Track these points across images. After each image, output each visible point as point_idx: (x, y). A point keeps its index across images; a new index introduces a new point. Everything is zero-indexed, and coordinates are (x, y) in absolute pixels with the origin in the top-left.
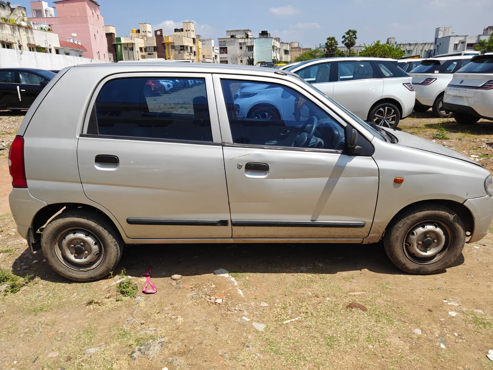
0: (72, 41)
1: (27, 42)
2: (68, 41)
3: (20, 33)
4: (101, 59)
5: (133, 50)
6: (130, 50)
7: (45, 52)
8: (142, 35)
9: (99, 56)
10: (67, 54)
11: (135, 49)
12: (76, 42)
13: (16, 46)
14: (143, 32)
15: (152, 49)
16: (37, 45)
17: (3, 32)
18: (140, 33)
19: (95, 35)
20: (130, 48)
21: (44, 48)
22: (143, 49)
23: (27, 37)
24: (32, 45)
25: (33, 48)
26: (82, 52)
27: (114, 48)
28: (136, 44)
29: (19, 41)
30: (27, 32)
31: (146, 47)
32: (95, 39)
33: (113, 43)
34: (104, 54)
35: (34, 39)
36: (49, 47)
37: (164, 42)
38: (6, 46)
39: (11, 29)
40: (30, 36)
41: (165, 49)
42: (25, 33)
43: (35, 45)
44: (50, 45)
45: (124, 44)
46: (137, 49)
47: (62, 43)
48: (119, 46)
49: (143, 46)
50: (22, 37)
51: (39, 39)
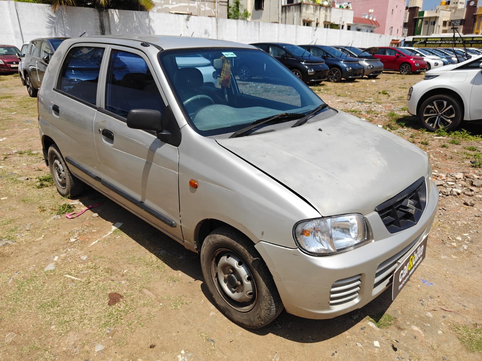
0: (367, 17)
1: (324, 20)
2: (363, 17)
3: (320, 12)
4: (392, 34)
5: (434, 24)
6: (431, 24)
7: (338, 29)
8: (451, 7)
9: (391, 32)
10: (359, 30)
11: (438, 23)
12: (371, 19)
13: (314, 24)
14: (454, 3)
15: (458, 23)
16: (332, 22)
17: (306, 12)
18: (450, 5)
19: (393, 10)
20: (432, 22)
21: (337, 25)
22: (448, 23)
23: (325, 15)
24: (327, 23)
25: (327, 25)
26: (375, 28)
27: (413, 23)
28: (440, 18)
29: (317, 19)
30: (326, 11)
31: (452, 20)
32: (392, 13)
33: (414, 18)
34: (398, 30)
35: (330, 17)
36: (342, 23)
37: (477, 14)
38: (306, 24)
39: (314, 9)
40: (328, 14)
41: (475, 21)
42: (324, 12)
43: (330, 22)
44: (344, 22)
45: (426, 18)
46: (440, 22)
47: (356, 20)
48: (420, 20)
49: (447, 19)
50: (321, 16)
51: (335, 16)
